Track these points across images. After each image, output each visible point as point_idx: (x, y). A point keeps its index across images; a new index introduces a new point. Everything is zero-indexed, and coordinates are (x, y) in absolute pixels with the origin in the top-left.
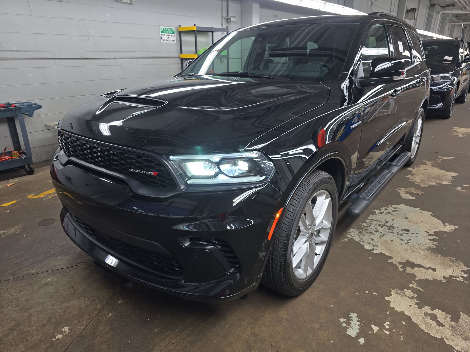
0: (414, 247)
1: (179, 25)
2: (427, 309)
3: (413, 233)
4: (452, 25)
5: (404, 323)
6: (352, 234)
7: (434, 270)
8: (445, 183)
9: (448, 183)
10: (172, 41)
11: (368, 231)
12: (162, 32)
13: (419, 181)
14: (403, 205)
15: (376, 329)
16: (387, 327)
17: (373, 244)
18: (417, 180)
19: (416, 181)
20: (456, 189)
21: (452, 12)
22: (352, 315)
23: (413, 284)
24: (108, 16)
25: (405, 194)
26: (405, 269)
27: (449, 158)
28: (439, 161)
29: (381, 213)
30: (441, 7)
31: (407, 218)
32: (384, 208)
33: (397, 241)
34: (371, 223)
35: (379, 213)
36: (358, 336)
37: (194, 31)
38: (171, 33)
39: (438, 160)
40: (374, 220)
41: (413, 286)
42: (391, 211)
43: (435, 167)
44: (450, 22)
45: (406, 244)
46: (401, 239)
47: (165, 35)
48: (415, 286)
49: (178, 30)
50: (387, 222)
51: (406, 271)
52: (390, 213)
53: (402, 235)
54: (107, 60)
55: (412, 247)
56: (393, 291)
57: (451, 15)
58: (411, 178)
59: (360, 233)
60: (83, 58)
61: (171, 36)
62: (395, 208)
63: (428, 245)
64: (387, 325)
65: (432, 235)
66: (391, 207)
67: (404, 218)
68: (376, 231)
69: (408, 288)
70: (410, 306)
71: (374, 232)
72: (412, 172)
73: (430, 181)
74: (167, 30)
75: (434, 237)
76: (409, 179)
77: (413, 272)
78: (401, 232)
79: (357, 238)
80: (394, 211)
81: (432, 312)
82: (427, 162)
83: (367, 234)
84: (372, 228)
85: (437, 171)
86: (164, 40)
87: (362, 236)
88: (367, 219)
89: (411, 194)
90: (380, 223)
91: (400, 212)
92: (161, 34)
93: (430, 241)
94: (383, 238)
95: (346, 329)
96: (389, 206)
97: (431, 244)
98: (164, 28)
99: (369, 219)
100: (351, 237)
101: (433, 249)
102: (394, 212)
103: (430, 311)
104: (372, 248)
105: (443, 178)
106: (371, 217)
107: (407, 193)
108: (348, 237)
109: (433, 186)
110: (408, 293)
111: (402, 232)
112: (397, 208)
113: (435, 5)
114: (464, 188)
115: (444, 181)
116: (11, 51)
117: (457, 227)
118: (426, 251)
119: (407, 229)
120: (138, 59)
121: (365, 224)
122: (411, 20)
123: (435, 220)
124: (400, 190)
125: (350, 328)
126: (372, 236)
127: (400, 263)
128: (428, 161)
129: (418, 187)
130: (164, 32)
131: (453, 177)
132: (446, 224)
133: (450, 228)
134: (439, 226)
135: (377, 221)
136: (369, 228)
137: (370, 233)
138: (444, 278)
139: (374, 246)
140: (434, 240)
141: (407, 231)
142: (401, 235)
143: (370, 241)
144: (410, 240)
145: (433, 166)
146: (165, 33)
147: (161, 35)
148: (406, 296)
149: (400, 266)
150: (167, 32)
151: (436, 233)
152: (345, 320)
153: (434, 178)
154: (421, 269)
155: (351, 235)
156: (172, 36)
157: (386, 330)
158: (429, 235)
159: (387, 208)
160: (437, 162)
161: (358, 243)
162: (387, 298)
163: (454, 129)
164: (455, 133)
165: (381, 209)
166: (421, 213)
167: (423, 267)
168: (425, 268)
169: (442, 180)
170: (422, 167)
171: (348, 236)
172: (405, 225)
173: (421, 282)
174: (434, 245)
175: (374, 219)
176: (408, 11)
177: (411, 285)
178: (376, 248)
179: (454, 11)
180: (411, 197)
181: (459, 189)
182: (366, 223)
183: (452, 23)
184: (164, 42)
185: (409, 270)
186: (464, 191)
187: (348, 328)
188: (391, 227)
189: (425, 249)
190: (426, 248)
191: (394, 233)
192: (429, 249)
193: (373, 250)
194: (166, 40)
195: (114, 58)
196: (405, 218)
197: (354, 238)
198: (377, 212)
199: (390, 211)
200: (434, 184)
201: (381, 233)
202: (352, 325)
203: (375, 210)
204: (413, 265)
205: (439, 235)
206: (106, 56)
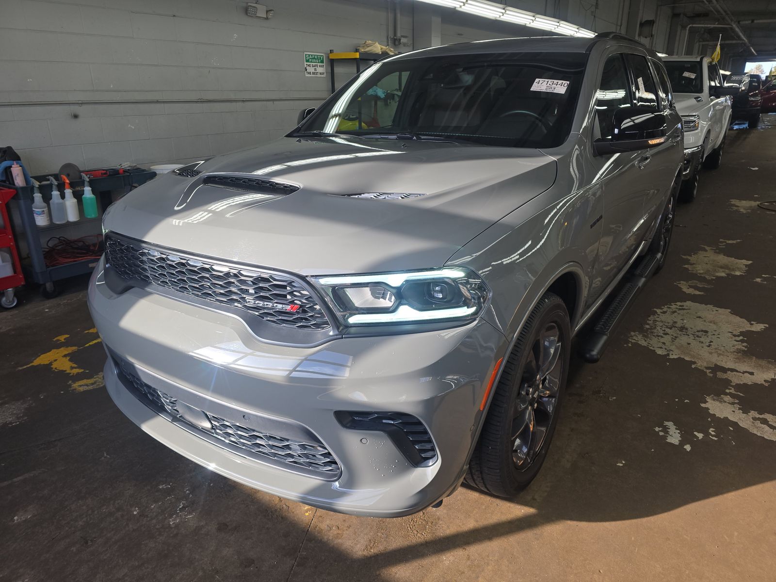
0: (720, 350)
1: (331, 50)
2: (754, 414)
3: (714, 335)
4: (703, 45)
5: (731, 429)
6: (634, 338)
7: (752, 374)
8: (738, 273)
9: (741, 274)
10: (320, 74)
11: (655, 334)
12: (307, 61)
13: (702, 272)
14: (690, 302)
15: (700, 436)
16: (713, 433)
17: (666, 349)
18: (699, 270)
19: (699, 272)
20: (755, 280)
21: (706, 26)
22: (666, 423)
23: (731, 389)
24: (235, 37)
25: (688, 288)
26: (715, 375)
27: (734, 242)
28: (722, 246)
29: (664, 313)
30: (689, 17)
31: (700, 317)
32: (666, 306)
33: (694, 344)
34: (656, 325)
35: (661, 312)
36: (682, 443)
37: (356, 59)
38: (319, 63)
39: (720, 244)
40: (658, 321)
41: (731, 391)
42: (676, 310)
43: (719, 253)
44: (701, 40)
45: (709, 346)
46: (700, 342)
47: (311, 66)
48: (732, 391)
49: (329, 57)
50: (675, 322)
51: (718, 376)
52: (675, 312)
53: (701, 337)
54: (234, 104)
55: (717, 350)
56: (708, 397)
57: (703, 29)
58: (690, 269)
59: (644, 336)
60: (202, 100)
61: (318, 66)
62: (680, 306)
63: (737, 347)
64: (712, 431)
65: (738, 336)
66: (675, 304)
67: (695, 317)
68: (666, 334)
69: (726, 394)
70: (734, 411)
71: (662, 335)
72: (690, 260)
73: (717, 272)
74: (314, 58)
75: (741, 338)
76: (687, 269)
77: (726, 377)
78: (697, 333)
79: (643, 343)
80: (680, 309)
81: (761, 416)
82: (706, 247)
83: (654, 337)
84: (659, 330)
85: (722, 259)
86: (310, 73)
87: (648, 340)
88: (649, 320)
89: (696, 288)
90: (667, 324)
91: (688, 311)
92: (306, 63)
93: (738, 343)
94: (676, 341)
95: (665, 437)
96: (672, 304)
97: (742, 346)
98: (309, 55)
99: (650, 320)
100: (634, 341)
101: (743, 351)
102: (680, 311)
103: (758, 416)
104: (666, 353)
105: (734, 267)
106: (652, 318)
107: (691, 287)
108: (631, 342)
109: (722, 277)
110: (727, 398)
111: (700, 334)
112: (683, 306)
113: (680, 14)
114: (765, 279)
115: (736, 271)
116: (107, 91)
117: (767, 326)
118: (735, 353)
119: (704, 329)
120: (274, 102)
121: (648, 327)
122: (646, 38)
123: (737, 319)
124: (680, 283)
125: (669, 437)
126: (662, 340)
127: (707, 368)
128: (708, 246)
129: (702, 279)
130: (310, 60)
131: (746, 266)
132: (752, 322)
133: (758, 327)
134: (745, 325)
135: (662, 322)
136: (655, 331)
137: (658, 336)
138: (765, 381)
139: (668, 351)
140: (742, 341)
141: (705, 332)
142: (698, 336)
143: (660, 345)
144: (712, 342)
145: (715, 252)
146: (311, 62)
147: (305, 66)
148: (725, 402)
149: (708, 371)
150: (314, 60)
151: (742, 334)
152: (661, 429)
153: (722, 267)
154: (735, 373)
155: (635, 340)
156: (320, 66)
157: (713, 436)
158: (735, 336)
159: (670, 306)
160: (720, 247)
161: (646, 348)
162: (703, 405)
163: (731, 201)
164: (735, 208)
165: (663, 307)
166: (716, 310)
167: (737, 371)
168: (740, 372)
169: (733, 270)
170: (701, 254)
171: (630, 340)
172: (700, 325)
173: (738, 387)
174: (743, 346)
175: (657, 319)
176: (642, 25)
177: (727, 391)
178: (671, 352)
179: (707, 24)
180: (697, 293)
181: (759, 280)
182: (648, 324)
183: (704, 41)
184: (310, 75)
185: (720, 375)
186: (765, 283)
187: (667, 437)
188: (683, 329)
189: (734, 352)
190: (734, 350)
191: (689, 335)
192: (739, 351)
193: (668, 355)
194: (312, 73)
195: (243, 101)
196: (697, 317)
197: (639, 342)
198: (658, 311)
199: (674, 310)
200: (723, 275)
201: (673, 335)
202: (670, 433)
203: (655, 309)
204: (724, 370)
205: (747, 336)
206: (232, 96)
